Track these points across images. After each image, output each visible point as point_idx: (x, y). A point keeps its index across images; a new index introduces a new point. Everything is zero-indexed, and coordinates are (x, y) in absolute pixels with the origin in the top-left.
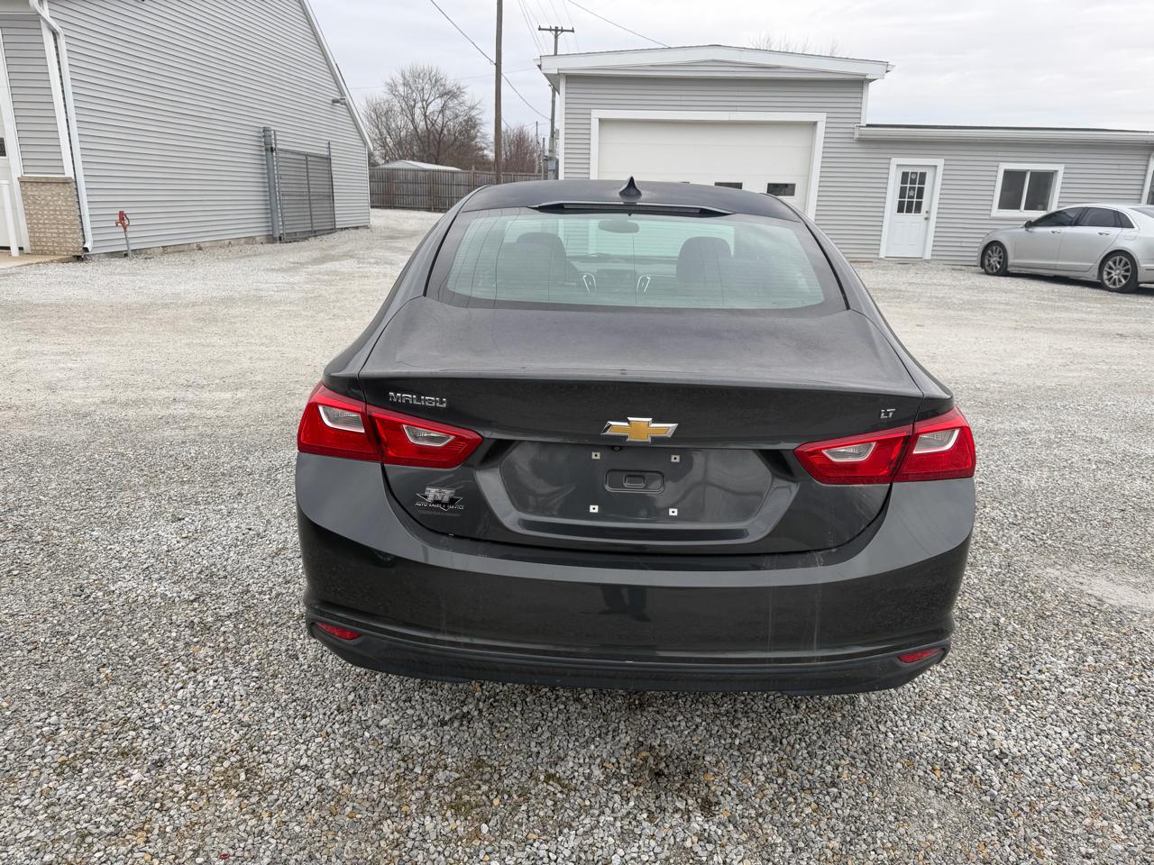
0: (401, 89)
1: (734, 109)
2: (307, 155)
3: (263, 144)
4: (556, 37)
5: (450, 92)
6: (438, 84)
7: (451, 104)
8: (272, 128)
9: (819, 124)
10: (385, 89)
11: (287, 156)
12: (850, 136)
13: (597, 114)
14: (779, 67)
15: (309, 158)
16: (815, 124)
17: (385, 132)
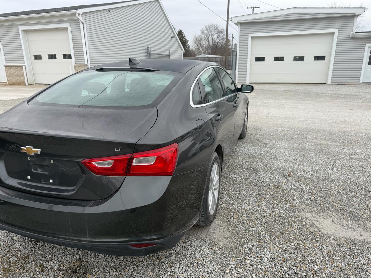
0: (205, 32)
1: (301, 30)
2: (161, 55)
3: (147, 52)
4: (253, 10)
5: (220, 31)
6: (217, 29)
7: (221, 35)
8: (150, 47)
9: (335, 33)
10: (200, 32)
11: (154, 55)
12: (349, 37)
13: (251, 35)
14: (319, 13)
15: (162, 56)
16: (334, 33)
17: (199, 46)
